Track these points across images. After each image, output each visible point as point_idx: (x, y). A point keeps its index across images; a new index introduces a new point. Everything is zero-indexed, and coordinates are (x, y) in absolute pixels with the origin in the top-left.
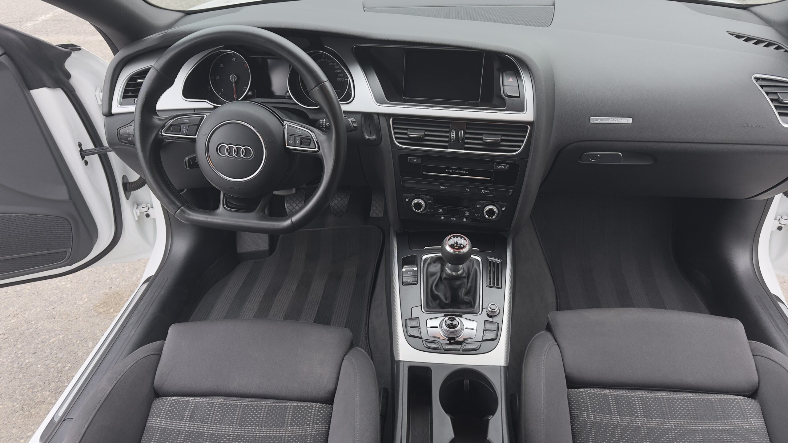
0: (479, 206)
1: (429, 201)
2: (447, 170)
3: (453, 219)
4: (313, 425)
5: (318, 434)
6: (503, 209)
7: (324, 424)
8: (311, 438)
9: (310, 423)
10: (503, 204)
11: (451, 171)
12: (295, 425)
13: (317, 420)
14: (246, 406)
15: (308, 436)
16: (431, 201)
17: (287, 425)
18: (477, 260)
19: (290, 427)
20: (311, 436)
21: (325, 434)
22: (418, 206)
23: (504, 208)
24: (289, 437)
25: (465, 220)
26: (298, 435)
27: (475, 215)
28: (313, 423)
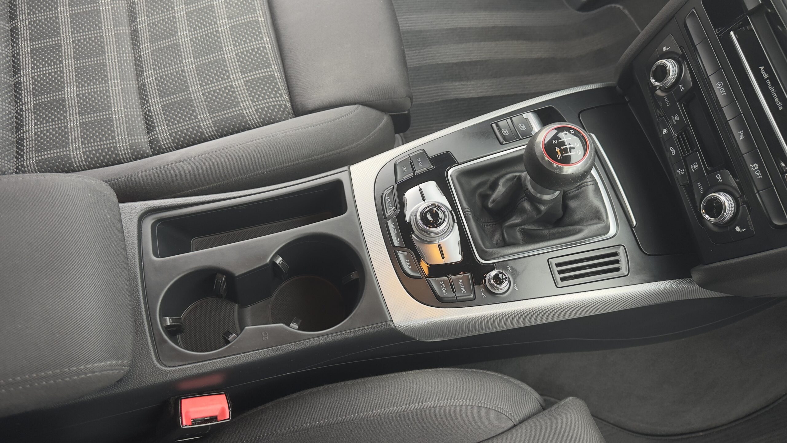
0: (719, 178)
1: (681, 86)
2: (762, 68)
3: (673, 151)
4: (254, 106)
5: (244, 117)
6: (738, 229)
7: (260, 120)
8: (236, 111)
9: (255, 102)
10: (750, 223)
11: (766, 76)
12: (249, 86)
13: (263, 109)
14: (256, 22)
15: (238, 107)
16: (683, 88)
17: (245, 77)
18: (607, 229)
19: (244, 81)
20: (239, 110)
21: (247, 126)
22: (662, 72)
23: (741, 229)
24: (231, 86)
25: (680, 172)
26: (236, 95)
27: (699, 183)
28: (256, 106)
